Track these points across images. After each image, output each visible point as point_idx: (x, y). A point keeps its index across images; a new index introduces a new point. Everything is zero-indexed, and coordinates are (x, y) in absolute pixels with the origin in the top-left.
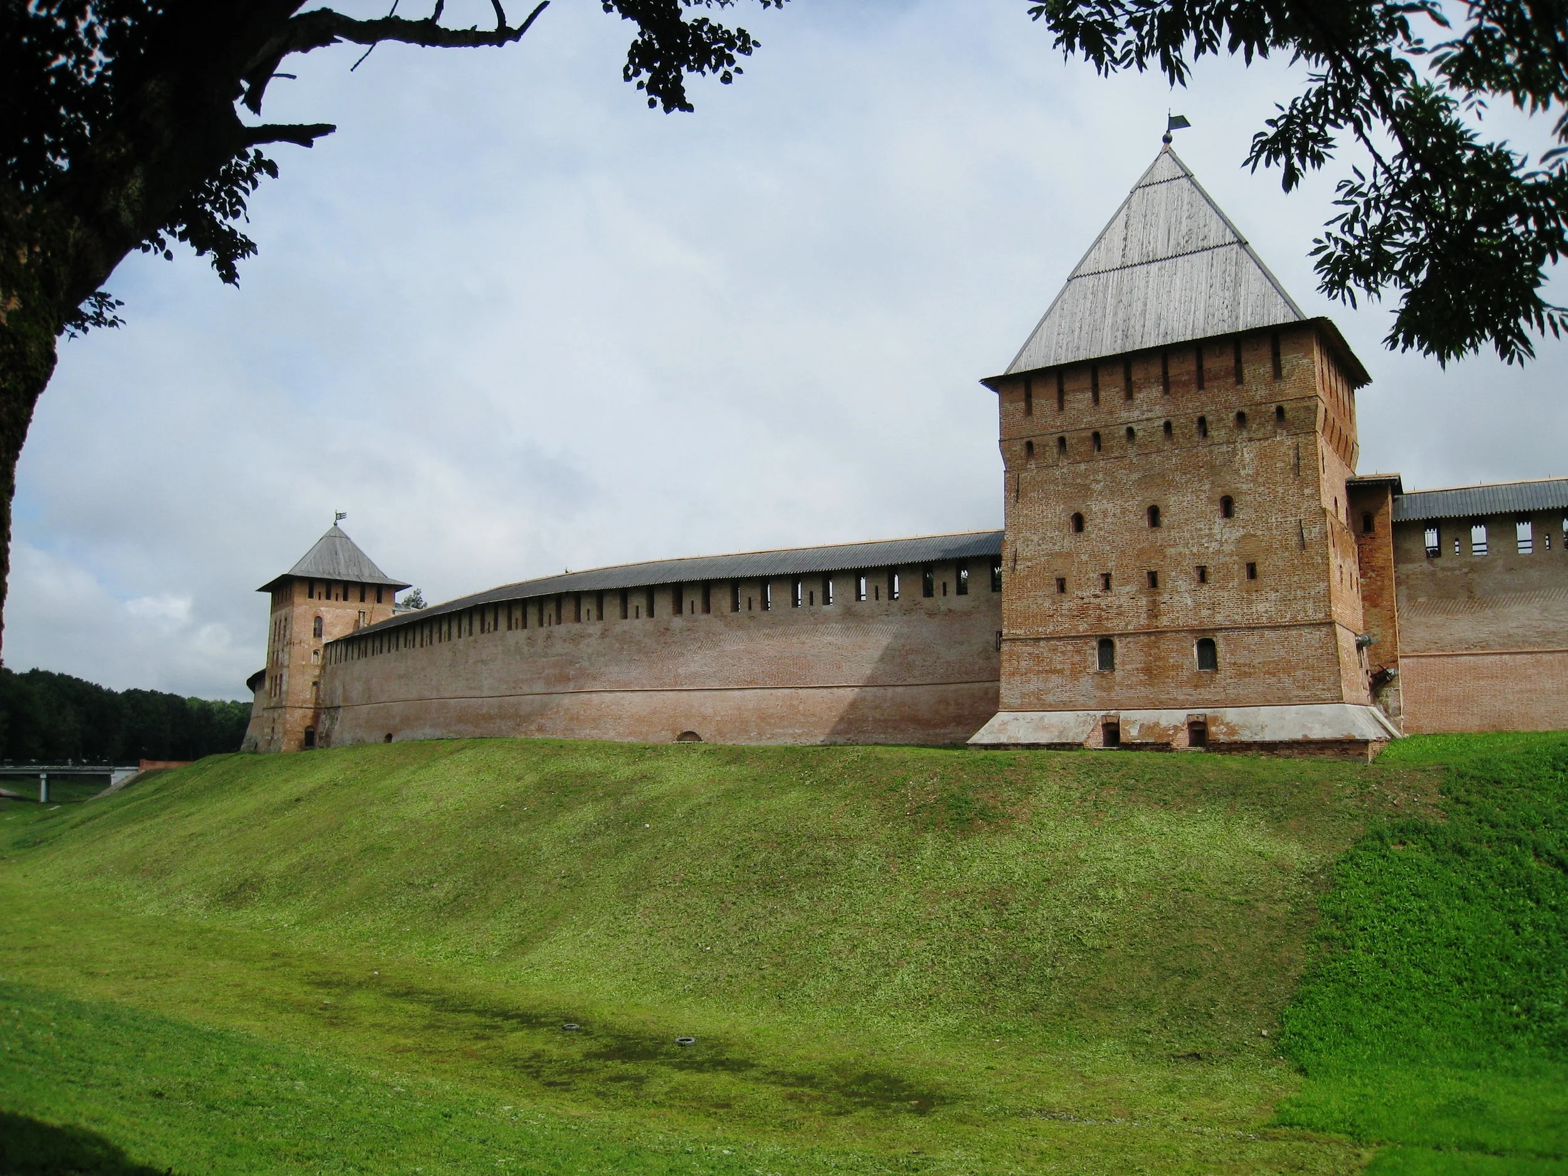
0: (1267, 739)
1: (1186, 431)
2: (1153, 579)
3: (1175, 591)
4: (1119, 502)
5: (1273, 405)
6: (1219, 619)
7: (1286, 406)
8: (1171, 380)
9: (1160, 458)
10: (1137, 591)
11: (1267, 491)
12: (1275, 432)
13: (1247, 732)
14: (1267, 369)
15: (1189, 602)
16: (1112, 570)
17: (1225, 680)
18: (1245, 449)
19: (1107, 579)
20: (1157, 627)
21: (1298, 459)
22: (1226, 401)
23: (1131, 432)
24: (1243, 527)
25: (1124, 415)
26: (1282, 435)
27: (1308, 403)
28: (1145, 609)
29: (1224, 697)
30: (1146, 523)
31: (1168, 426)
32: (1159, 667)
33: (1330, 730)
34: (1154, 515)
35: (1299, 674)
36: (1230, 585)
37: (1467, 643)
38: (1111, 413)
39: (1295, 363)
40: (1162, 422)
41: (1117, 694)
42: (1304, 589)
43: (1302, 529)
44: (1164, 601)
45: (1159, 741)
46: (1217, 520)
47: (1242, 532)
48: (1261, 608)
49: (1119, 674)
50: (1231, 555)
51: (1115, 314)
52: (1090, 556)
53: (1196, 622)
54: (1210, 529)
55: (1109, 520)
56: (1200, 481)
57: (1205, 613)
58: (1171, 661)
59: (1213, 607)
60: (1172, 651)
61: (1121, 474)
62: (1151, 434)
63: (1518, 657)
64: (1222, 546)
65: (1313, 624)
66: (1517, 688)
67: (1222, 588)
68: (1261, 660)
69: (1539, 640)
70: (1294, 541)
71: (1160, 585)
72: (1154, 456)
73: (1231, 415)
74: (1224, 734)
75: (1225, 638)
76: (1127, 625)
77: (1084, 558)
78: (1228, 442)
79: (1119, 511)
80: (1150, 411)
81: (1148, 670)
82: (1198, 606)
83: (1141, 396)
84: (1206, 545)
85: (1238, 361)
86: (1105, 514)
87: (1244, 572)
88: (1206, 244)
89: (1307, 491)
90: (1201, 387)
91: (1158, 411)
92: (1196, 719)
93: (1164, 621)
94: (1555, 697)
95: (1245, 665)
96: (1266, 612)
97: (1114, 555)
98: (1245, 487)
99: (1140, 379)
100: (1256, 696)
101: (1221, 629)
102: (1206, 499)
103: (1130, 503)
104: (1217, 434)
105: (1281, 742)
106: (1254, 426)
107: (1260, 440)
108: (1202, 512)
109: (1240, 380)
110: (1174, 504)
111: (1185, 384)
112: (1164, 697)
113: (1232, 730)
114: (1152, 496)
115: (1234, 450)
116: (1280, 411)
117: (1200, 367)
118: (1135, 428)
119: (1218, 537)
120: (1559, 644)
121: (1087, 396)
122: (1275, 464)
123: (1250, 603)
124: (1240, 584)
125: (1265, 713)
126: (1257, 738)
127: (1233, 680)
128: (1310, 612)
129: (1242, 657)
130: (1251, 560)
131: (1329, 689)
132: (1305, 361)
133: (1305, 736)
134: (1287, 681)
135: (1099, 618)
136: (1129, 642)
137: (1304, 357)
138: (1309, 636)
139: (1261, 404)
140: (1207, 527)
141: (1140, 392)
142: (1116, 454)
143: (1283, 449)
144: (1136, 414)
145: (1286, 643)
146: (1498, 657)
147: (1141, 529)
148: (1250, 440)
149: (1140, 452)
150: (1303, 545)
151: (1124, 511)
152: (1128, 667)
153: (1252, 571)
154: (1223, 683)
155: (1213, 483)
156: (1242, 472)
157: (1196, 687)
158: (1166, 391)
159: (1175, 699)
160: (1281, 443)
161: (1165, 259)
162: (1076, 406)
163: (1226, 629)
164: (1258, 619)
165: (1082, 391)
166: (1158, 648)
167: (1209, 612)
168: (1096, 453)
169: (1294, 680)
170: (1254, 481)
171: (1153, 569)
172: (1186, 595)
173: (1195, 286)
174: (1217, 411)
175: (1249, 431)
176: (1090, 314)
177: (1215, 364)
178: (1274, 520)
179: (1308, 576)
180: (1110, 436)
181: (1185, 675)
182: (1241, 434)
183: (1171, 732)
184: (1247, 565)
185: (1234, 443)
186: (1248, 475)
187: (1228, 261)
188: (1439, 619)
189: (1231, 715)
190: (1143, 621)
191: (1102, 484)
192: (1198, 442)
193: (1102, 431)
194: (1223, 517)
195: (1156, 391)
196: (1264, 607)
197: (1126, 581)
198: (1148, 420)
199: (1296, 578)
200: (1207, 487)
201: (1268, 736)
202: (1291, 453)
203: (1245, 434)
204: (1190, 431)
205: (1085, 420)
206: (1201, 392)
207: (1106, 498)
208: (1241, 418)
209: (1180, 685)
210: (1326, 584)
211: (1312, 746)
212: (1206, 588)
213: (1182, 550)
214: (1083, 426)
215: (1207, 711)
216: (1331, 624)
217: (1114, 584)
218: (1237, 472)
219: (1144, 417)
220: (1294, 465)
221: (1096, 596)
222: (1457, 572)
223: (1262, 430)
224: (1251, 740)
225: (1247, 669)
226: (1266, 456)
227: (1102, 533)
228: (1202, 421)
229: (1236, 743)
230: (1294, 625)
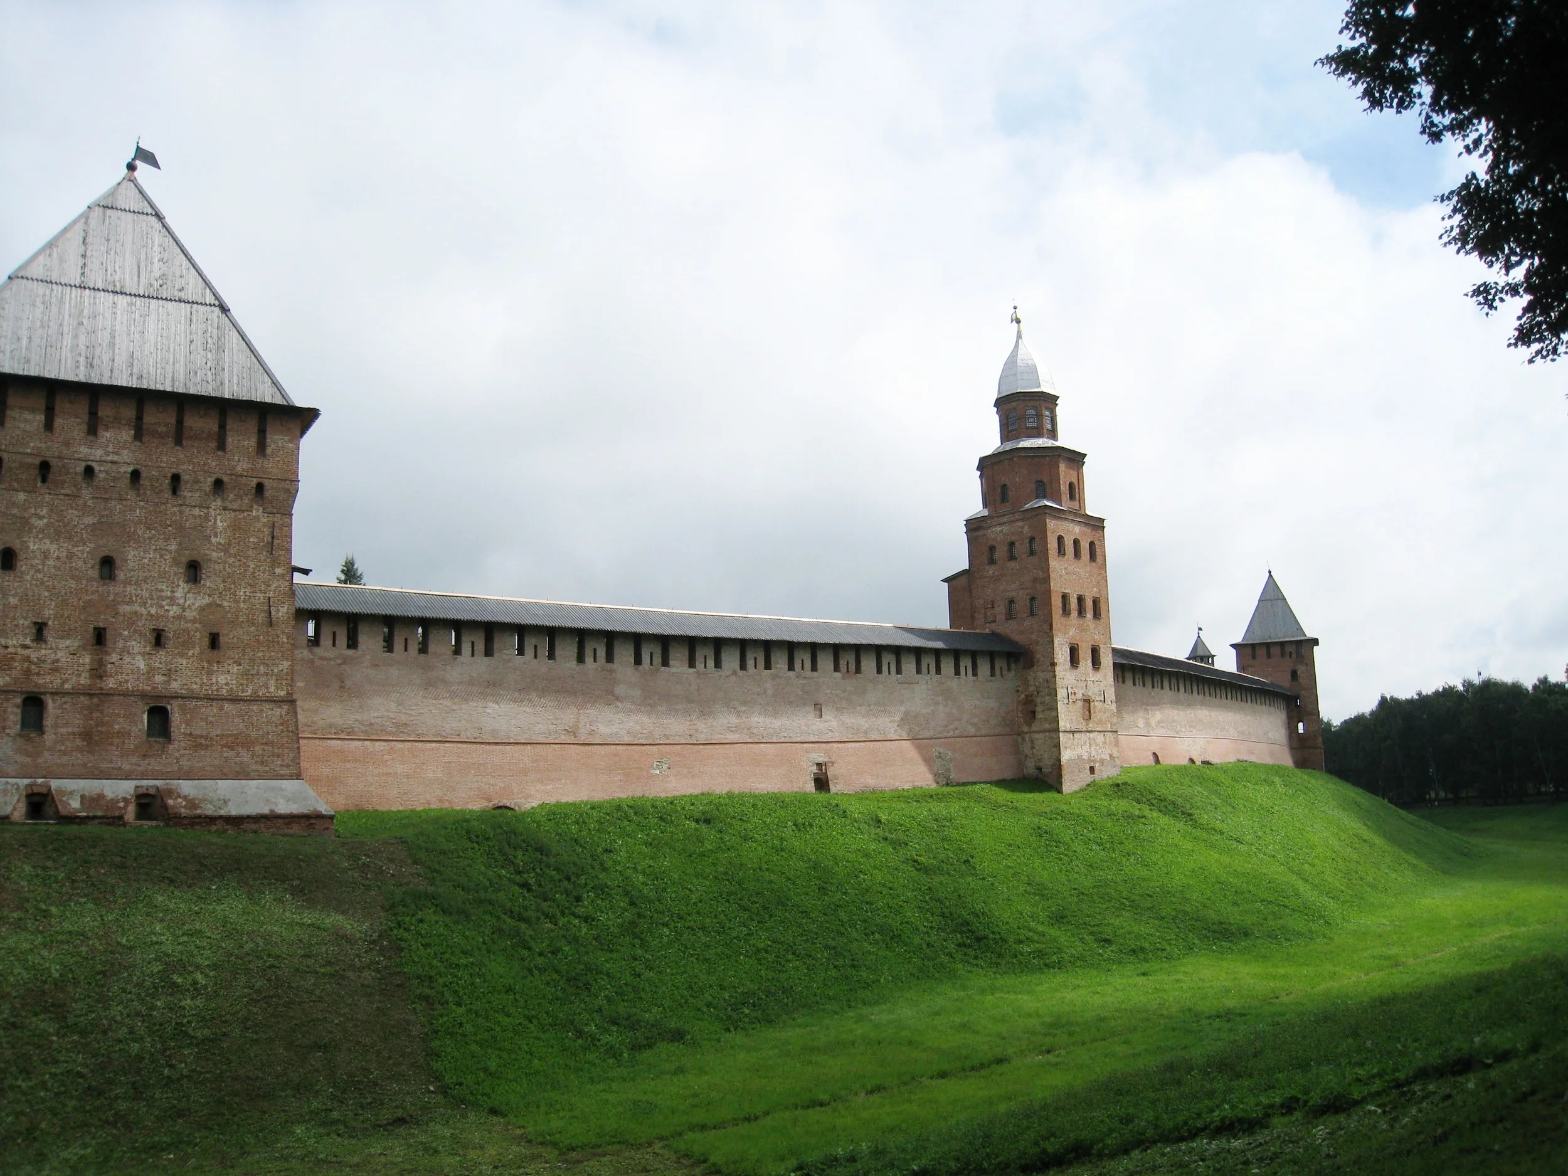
0: (234, 812)
1: (157, 485)
2: (100, 637)
3: (126, 651)
4: (66, 545)
5: (254, 480)
6: (175, 685)
7: (266, 483)
8: (145, 427)
9: (121, 506)
10: (79, 646)
11: (237, 563)
12: (252, 507)
13: (210, 806)
14: (251, 442)
15: (142, 665)
16: (49, 619)
17: (179, 751)
18: (219, 517)
19: (40, 630)
20: (102, 689)
21: (273, 538)
22: (205, 465)
23: (89, 471)
24: (209, 596)
25: (84, 450)
26: (258, 510)
27: (286, 485)
28: (88, 667)
29: (176, 769)
30: (94, 573)
31: (135, 475)
32: (102, 732)
33: (296, 806)
34: (108, 566)
35: (258, 749)
36: (190, 653)
37: (336, 728)
38: (67, 444)
39: (280, 445)
40: (130, 469)
41: (47, 758)
42: (268, 665)
43: (270, 606)
44: (112, 661)
45: (110, 814)
46: (181, 583)
47: (207, 600)
48: (222, 680)
49: (49, 737)
50: (194, 621)
51: (76, 336)
52: (21, 600)
53: (149, 688)
54: (172, 592)
55: (51, 562)
56: (166, 540)
57: (159, 679)
58: (117, 727)
59: (169, 674)
60: (118, 715)
61: (72, 514)
62: (115, 479)
63: (377, 743)
64: (184, 611)
65: (275, 701)
66: (376, 771)
67: (182, 655)
68: (219, 732)
69: (394, 730)
70: (261, 618)
71: (109, 643)
72: (114, 503)
73: (209, 479)
74: (185, 807)
75: (180, 706)
76: (63, 684)
77: (13, 601)
78: (201, 507)
79: (64, 554)
80: (117, 454)
81: (87, 736)
82: (151, 670)
83: (108, 435)
84: (166, 608)
85: (222, 427)
86: (46, 555)
87: (206, 642)
88: (183, 295)
89: (278, 571)
90: (178, 441)
91: (126, 455)
92: (145, 791)
93: (111, 683)
94: (405, 780)
95: (201, 737)
96: (227, 684)
97: (53, 604)
98: (214, 554)
99: (108, 417)
100: (213, 769)
101: (177, 697)
102: (171, 560)
103: (80, 548)
104: (189, 494)
105: (249, 817)
106: (231, 495)
107: (235, 511)
108: (165, 572)
109: (222, 446)
110: (132, 558)
111: (162, 436)
112: (104, 765)
113: (192, 803)
114: (109, 545)
115: (207, 516)
116: (260, 488)
117: (180, 422)
118: (97, 467)
119: (181, 601)
120: (409, 735)
121: (38, 417)
122: (249, 538)
123: (210, 673)
124: (201, 653)
125: (224, 786)
126: (222, 812)
127: (187, 752)
128: (272, 689)
129: (199, 728)
130: (215, 630)
131: (288, 766)
132: (291, 445)
133: (272, 811)
134: (245, 756)
135: (27, 672)
136: (65, 703)
137: (290, 441)
138: (270, 713)
139: (241, 476)
140: (170, 589)
141: (107, 429)
142: (68, 491)
143: (259, 525)
144: (99, 453)
145: (246, 717)
146: (360, 743)
147: (90, 580)
148: (225, 509)
149: (97, 495)
150: (271, 624)
151: (70, 556)
152: (63, 730)
153: (214, 641)
154: (177, 754)
155: (180, 544)
156: (214, 540)
157: (145, 756)
158: (138, 436)
159: (120, 769)
160: (257, 518)
161: (135, 295)
162: (22, 426)
163: (182, 698)
164: (217, 690)
165: (33, 410)
166: (102, 713)
167: (165, 678)
168: (39, 484)
169: (253, 756)
170: (226, 551)
171: (101, 625)
172: (139, 657)
173: (173, 336)
174: (195, 472)
175: (224, 500)
176: (42, 326)
177: (194, 422)
178: (242, 593)
179: (272, 654)
180: (63, 470)
181: (131, 744)
182: (215, 501)
183: (122, 804)
184: (211, 634)
185: (208, 508)
186: (219, 543)
187: (209, 322)
188: (313, 704)
189: (187, 787)
190: (85, 680)
191: (45, 521)
192: (168, 499)
193: (53, 462)
194: (187, 582)
195: (127, 435)
196: (224, 679)
197: (66, 635)
198: (113, 462)
199: (260, 654)
200: (173, 547)
201: (234, 810)
202: (267, 531)
203: (219, 502)
204: (161, 485)
205: (32, 444)
206: (177, 448)
207: (49, 537)
208: (218, 484)
209: (124, 755)
210: (290, 663)
211: (281, 821)
212: (162, 653)
213: (138, 608)
214: (29, 451)
215: (158, 783)
216: (292, 702)
217: (48, 634)
218: (208, 538)
219: (109, 458)
220: (268, 543)
221: (25, 647)
222: (332, 663)
223: (239, 502)
224: (215, 814)
225: (203, 741)
226: (240, 528)
227: (40, 576)
228: (176, 479)
229: (199, 817)
230: (255, 699)
